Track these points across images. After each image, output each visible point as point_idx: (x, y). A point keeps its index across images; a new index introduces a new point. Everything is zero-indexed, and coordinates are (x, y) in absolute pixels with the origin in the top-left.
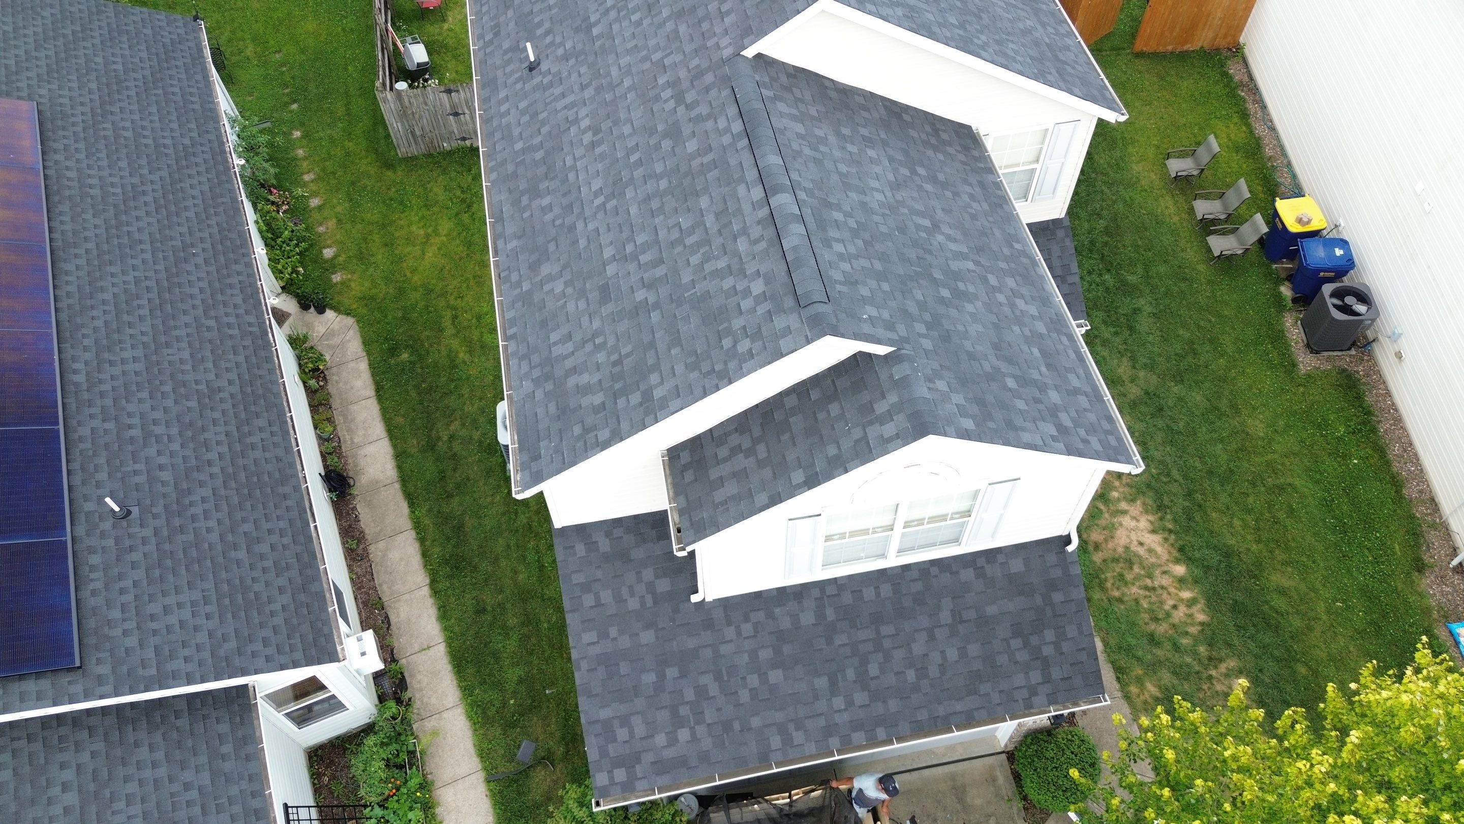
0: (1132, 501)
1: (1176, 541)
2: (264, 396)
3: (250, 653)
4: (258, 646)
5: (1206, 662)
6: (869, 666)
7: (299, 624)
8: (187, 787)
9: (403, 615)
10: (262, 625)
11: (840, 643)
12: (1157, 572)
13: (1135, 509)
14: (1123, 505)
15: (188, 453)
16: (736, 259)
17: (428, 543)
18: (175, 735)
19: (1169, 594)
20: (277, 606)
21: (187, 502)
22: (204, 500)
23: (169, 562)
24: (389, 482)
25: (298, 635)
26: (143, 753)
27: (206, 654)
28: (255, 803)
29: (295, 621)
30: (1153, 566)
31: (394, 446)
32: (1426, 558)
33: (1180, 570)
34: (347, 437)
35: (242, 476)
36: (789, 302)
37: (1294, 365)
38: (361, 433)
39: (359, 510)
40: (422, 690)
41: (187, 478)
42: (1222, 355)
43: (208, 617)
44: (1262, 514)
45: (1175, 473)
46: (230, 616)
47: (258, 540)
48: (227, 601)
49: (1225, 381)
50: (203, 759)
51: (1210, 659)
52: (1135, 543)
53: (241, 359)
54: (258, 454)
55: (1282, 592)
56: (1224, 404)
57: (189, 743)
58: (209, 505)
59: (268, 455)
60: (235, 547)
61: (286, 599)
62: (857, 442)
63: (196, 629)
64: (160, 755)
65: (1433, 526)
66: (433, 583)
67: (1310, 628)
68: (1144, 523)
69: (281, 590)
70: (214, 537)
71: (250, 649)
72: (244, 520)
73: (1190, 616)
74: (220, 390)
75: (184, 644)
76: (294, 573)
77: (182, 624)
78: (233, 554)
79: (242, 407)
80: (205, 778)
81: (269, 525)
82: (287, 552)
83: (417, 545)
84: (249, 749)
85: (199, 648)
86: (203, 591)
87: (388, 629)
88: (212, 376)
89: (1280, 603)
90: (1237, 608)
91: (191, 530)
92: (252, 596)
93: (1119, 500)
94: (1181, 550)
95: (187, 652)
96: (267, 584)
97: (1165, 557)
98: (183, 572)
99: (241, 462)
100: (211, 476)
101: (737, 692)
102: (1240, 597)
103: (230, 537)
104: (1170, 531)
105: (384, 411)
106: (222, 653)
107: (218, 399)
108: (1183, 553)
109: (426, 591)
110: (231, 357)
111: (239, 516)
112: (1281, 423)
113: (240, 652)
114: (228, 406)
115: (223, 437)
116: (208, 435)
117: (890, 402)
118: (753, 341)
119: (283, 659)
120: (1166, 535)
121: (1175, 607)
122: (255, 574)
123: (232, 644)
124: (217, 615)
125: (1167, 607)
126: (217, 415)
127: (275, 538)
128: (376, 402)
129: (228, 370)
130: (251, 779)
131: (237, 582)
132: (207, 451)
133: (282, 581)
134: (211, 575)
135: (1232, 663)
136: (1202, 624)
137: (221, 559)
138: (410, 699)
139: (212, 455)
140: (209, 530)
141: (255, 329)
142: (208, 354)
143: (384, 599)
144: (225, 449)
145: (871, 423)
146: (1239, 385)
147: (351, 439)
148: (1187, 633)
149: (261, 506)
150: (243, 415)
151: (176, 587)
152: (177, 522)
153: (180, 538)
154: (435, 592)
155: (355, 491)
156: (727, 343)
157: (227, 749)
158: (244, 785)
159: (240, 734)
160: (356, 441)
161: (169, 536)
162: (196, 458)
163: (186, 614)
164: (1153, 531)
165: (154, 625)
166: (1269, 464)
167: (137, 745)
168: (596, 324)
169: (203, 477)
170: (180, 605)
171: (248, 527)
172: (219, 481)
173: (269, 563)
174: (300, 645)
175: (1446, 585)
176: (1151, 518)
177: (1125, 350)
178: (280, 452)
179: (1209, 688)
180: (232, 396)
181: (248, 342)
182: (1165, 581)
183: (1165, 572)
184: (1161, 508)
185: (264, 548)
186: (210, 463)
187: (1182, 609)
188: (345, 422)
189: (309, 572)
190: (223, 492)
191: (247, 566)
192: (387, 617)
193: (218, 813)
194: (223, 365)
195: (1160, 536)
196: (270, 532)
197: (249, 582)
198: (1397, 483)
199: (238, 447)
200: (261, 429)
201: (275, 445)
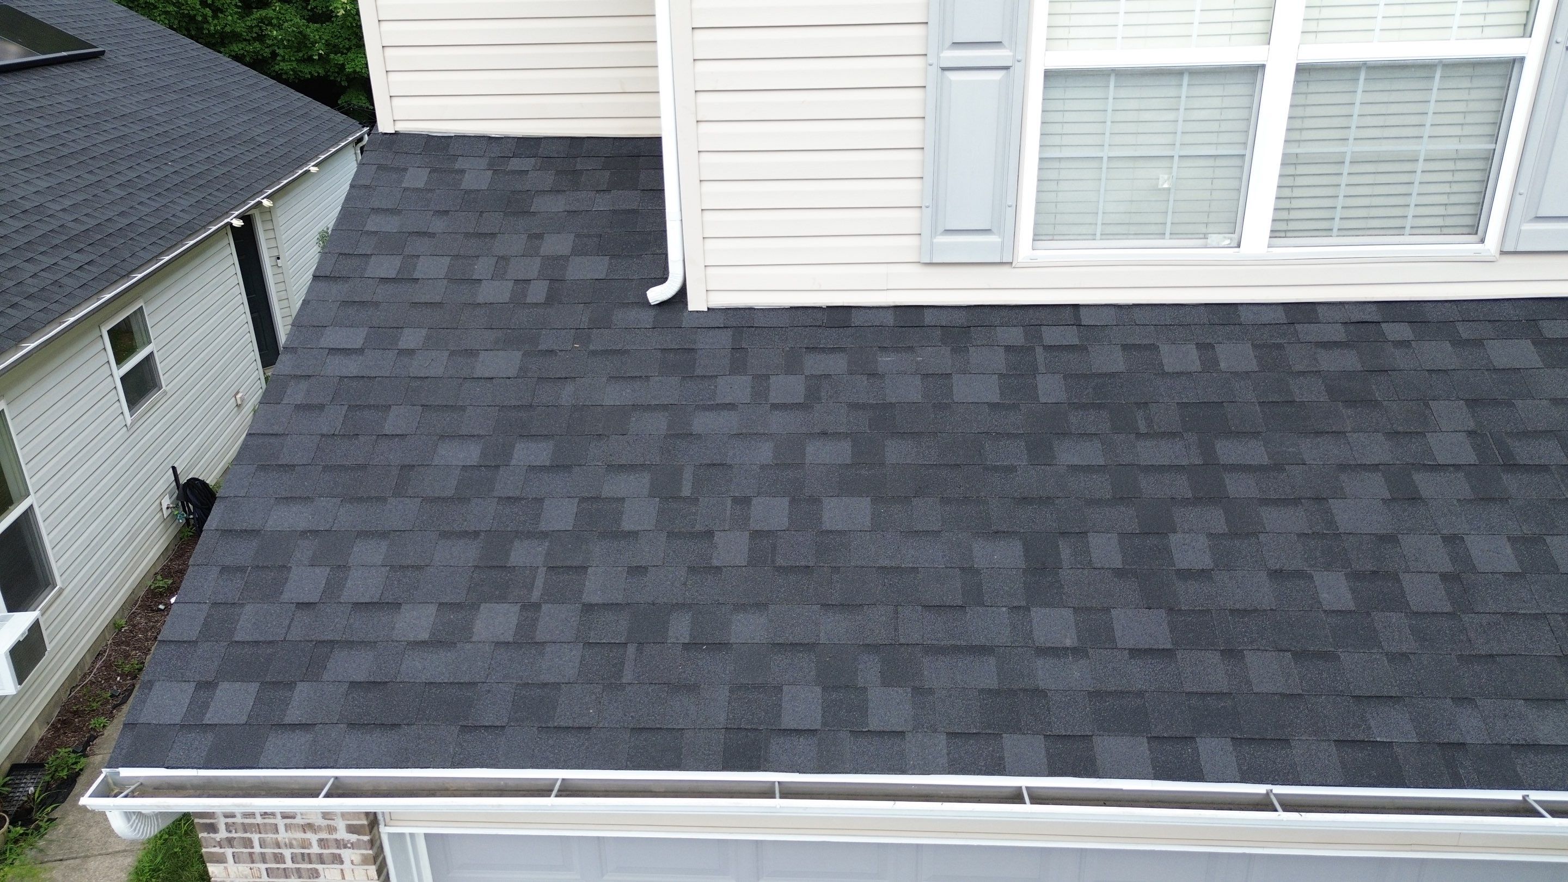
6: (1174, 539)
11: (1076, 461)
53: (123, 221)
74: (51, 216)
79: (64, 238)
87: (116, 705)
88: (55, 207)
101: (710, 534)
107: (36, 218)
110: (110, 214)
114: (43, 227)
129: (88, 215)
142: (78, 198)
150: (56, 241)
180: (63, 227)
192: (130, 691)
194: (88, 211)
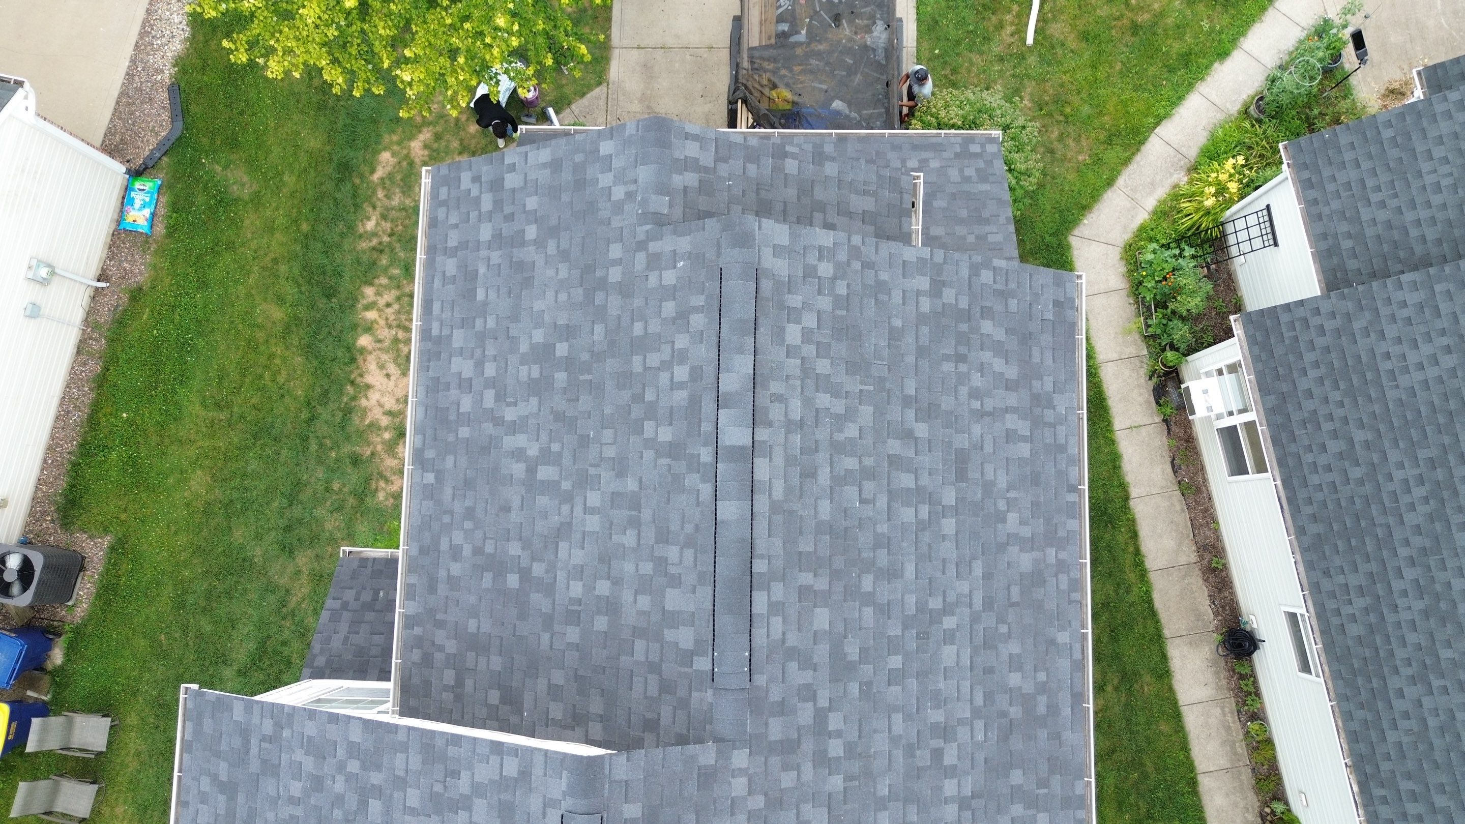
0: (374, 426)
1: (351, 372)
2: (1354, 672)
3: (1337, 317)
4: (1329, 325)
5: (387, 249)
7: (1286, 354)
8: (1383, 204)
9: (1158, 470)
10: (1327, 350)
12: (387, 343)
13: (377, 415)
14: (385, 421)
15: (1440, 576)
16: (807, 394)
17: (1131, 549)
18: (1402, 254)
19: (387, 319)
20: (1313, 373)
21: (1432, 502)
22: (1412, 507)
23: (1441, 420)
24: (1177, 641)
25: (1287, 342)
26: (1431, 234)
27: (1384, 311)
28: (1313, 194)
29: (1291, 358)
30: (386, 351)
31: (1171, 689)
32: (125, 298)
33: (364, 341)
34: (1229, 718)
35: (1370, 546)
36: (766, 285)
37: (113, 549)
38: (1213, 721)
39: (1210, 611)
40: (1139, 386)
41: (1437, 538)
42: (182, 582)
43: (1388, 356)
44: (253, 382)
45: (313, 447)
46: (1364, 359)
47: (1341, 456)
48: (1369, 376)
49: (199, 547)
50: (1370, 232)
51: (381, 251)
52: (392, 378)
53: (1391, 736)
54: (1354, 580)
55: (280, 300)
56: (219, 518)
57: (1386, 247)
58: (1405, 499)
59: (1341, 579)
60: (1367, 445)
61: (1303, 384)
62: (725, 161)
63: (1399, 340)
64: (1414, 233)
65: (96, 326)
66: (1127, 498)
67: (275, 261)
68: (374, 396)
69: (1309, 394)
70: (1394, 456)
71: (1338, 322)
72: (1361, 482)
73: (378, 294)
74: (1413, 680)
75: (1409, 321)
76: (1296, 417)
77: (1415, 345)
78: (1370, 436)
79: (1382, 654)
80: (1365, 214)
81: (1330, 477)
82: (1307, 443)
83: (1144, 549)
84: (1323, 245)
85: (1393, 318)
86: (1397, 386)
87: (1174, 459)
88: (1427, 702)
89: (290, 290)
90: (330, 293)
91: (1421, 463)
92: (1342, 385)
93: (386, 429)
94: (353, 360)
95: (1405, 313)
96: (1326, 400)
97: (371, 358)
98: (1423, 409)
99: (1374, 567)
100: (1407, 543)
102: (322, 303)
103: (1376, 458)
104: (352, 383)
105: (1185, 747)
106: (1368, 315)
107: (1414, 664)
108: (353, 356)
109: (1134, 492)
110: (1405, 739)
111: (1368, 488)
112: (171, 481)
113: (1348, 317)
114: (1400, 654)
115: (1402, 603)
116: (1419, 605)
117: (681, 177)
118: (815, 268)
119: (1300, 312)
120: (359, 379)
121: (388, 305)
122: (1339, 413)
123: (1357, 325)
124: (1378, 358)
125: (396, 306)
126: (1412, 638)
127: (1323, 460)
128: (1196, 763)
129: (1406, 715)
130: (1320, 217)
131: (1360, 400)
132: (1417, 580)
133: (1309, 405)
134: (1391, 407)
135: (364, 245)
136: (371, 284)
137: (1382, 427)
138: (1150, 378)
139: (1410, 574)
140: (1401, 466)
141: (1378, 792)
142: (1437, 742)
143: (1178, 493)
144: (1397, 585)
145: (706, 169)
146: (185, 539)
147: (1224, 715)
148: (390, 278)
149: (1343, 504)
150: (1379, 640)
151: (1428, 388)
152: (1440, 474)
153: (1433, 452)
154: (1123, 486)
155: (1216, 637)
156: (842, 289)
157: (1347, 244)
158: (1326, 210)
159: (1335, 260)
160: (1219, 710)
161: (1446, 453)
162: (1429, 567)
163: (1413, 358)
164: (368, 387)
165: (1445, 341)
166: (212, 436)
167: (1439, 242)
168: (977, 429)
169: (1417, 541)
170: (1421, 367)
171: (1356, 473)
172: (1397, 535)
173: (1326, 426)
174: (1284, 330)
175: (125, 270)
176: (364, 402)
177: (284, 618)
178: (1326, 585)
179: (397, 226)
180: (1396, 671)
181: (1385, 766)
182: (385, 334)
183: (380, 341)
184: (348, 412)
185: (1334, 447)
186: (1412, 562)
187: (382, 302)
188: (1234, 742)
189: (1279, 419)
190: (1391, 520)
191: (1351, 422)
192: (1175, 472)
193: (1349, 183)
194: (1413, 724)
195: (365, 380)
196: (1329, 469)
197: (1346, 401)
198: (101, 381)
199: (1380, 589)
200: (1353, 618)
201: (1333, 595)
